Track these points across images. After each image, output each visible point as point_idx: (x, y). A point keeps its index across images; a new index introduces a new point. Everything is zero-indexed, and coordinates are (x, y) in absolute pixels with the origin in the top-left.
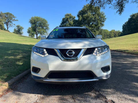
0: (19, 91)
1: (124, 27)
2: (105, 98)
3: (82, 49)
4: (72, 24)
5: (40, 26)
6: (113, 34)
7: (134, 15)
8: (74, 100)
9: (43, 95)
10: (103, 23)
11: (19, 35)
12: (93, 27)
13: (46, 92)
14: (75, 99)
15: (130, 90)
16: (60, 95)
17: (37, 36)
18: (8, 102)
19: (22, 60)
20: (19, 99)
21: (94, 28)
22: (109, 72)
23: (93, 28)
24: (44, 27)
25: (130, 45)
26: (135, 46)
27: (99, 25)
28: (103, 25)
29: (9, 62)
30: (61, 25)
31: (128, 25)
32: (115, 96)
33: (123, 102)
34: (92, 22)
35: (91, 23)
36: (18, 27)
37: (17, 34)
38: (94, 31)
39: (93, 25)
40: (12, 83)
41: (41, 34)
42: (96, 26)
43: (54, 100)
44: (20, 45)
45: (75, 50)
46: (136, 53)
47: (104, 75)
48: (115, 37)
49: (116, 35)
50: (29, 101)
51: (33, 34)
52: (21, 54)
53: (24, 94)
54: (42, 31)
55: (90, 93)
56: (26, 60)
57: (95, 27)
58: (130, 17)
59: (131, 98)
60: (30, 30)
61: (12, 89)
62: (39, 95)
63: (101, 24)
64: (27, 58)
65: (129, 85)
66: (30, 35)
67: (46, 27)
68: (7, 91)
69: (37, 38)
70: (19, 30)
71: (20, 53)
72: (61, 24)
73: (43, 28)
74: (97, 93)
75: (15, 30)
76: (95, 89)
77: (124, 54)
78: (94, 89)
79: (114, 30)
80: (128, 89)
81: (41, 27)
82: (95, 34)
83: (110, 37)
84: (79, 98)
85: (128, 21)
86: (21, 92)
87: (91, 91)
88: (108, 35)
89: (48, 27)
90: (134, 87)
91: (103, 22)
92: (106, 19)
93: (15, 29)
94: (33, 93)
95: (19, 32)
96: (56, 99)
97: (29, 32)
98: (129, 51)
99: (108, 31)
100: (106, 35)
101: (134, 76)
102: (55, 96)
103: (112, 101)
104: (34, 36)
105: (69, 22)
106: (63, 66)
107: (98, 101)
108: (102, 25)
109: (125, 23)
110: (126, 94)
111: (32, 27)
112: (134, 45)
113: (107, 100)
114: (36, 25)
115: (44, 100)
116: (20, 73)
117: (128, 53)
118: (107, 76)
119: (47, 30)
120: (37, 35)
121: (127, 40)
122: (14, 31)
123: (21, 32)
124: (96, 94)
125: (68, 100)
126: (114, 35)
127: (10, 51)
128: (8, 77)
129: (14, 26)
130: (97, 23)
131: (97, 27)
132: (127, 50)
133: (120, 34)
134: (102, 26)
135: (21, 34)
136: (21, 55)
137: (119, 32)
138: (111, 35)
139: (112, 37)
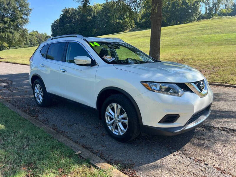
1: (54, 28)
7: (68, 10)
23: (6, 26)
27: (20, 20)
28: (27, 22)
31: (60, 26)
38: (11, 32)
42: (13, 21)
57: (12, 23)
58: (62, 13)
82: (13, 37)
85: (60, 19)
91: (27, 15)
92: (30, 10)
109: (55, 21)
126: (38, 41)
131: (16, 23)
134: (25, 23)
137: (45, 37)
138: (33, 40)
139: (35, 44)
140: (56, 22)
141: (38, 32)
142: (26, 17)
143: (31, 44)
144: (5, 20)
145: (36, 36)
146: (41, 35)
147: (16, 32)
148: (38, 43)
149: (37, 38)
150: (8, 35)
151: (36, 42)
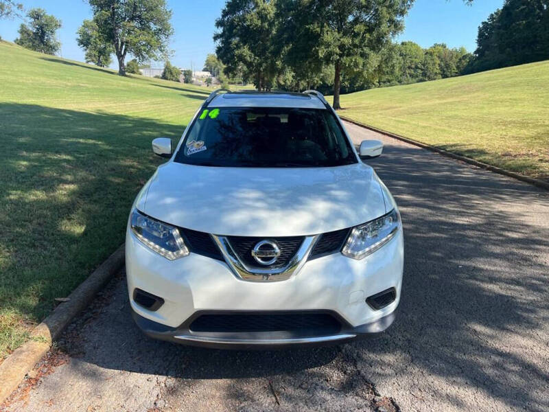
0: (92, 362)
1: (486, 34)
2: (373, 389)
3: (307, 238)
4: (272, 15)
5: (132, 19)
6: (438, 62)
8: (274, 398)
9: (176, 377)
10: (398, 18)
11: (43, 55)
12: (356, 35)
13: (184, 366)
14: (279, 393)
15: (455, 359)
16: (232, 377)
17: (121, 64)
18: (64, 408)
19: (80, 211)
20: (97, 393)
21: (364, 38)
22: (393, 306)
23: (357, 41)
24: (152, 25)
25: (497, 123)
26: (514, 132)
27: (384, 27)
28: (401, 29)
29: (31, 222)
30: (223, 16)
31: (499, 28)
32: (405, 381)
33: (424, 406)
34: (356, 12)
35: (351, 18)
36: (36, 16)
37: (34, 48)
38: (363, 55)
39: (357, 28)
40: (62, 326)
41: (138, 53)
42: (370, 29)
43: (213, 397)
44: (59, 116)
45: (281, 240)
46: (512, 169)
47: (374, 319)
48: (445, 76)
49: (448, 66)
50: (131, 405)
51: (102, 52)
52: (69, 177)
53: (110, 372)
54: (143, 39)
55: (327, 370)
56: (94, 207)
57: (367, 35)
59: (453, 390)
60: (90, 32)
61: (65, 351)
62: (162, 378)
63: (391, 21)
64: (96, 197)
65: (455, 335)
66: (89, 56)
67: (161, 21)
68: (50, 359)
69: (122, 73)
70: (43, 33)
71: (64, 171)
72: (225, 14)
73: (144, 28)
74: (350, 369)
75: (23, 31)
76: (344, 351)
77: (467, 173)
78: (340, 351)
79: (444, 46)
80: (448, 351)
81: (135, 23)
82: (364, 65)
83: (425, 76)
84: (290, 390)
85: (506, 8)
86: (97, 363)
87: (330, 361)
88: (417, 67)
89: (169, 22)
90: (471, 343)
91: (402, 13)
93: (22, 26)
94: (141, 371)
95: (43, 42)
96: (218, 394)
97: (85, 42)
98: (487, 157)
99: (418, 49)
100: (409, 68)
101: (478, 292)
102: (214, 381)
103: (392, 402)
104: (106, 60)
105: (257, 5)
106: (241, 295)
107: (351, 399)
108: (397, 27)
109: (492, 15)
110: (440, 374)
111: (96, 21)
112: (510, 123)
113: (377, 398)
114: (113, 14)
115: (180, 400)
116: (83, 279)
117: (482, 167)
118: (383, 320)
119: (163, 37)
120: (121, 57)
121: (488, 95)
122: (19, 36)
123: (52, 42)
124: (345, 373)
125: (256, 397)
126: (442, 69)
127: (25, 159)
128: (42, 299)
129: (19, 12)
130: (377, 16)
131: (375, 34)
132: (482, 152)
133: (465, 63)
134: (394, 33)
135: (50, 49)
136: (71, 183)
137: (460, 56)
138: (431, 67)
139: (432, 76)
140: (495, 16)
141: (445, 47)
142: (399, 19)
143: (424, 75)
144: (356, 30)
145: (439, 57)
146: (451, 52)
147: (372, 54)
148: (439, 73)
149: (442, 61)
150: (355, 62)
151: (435, 71)
